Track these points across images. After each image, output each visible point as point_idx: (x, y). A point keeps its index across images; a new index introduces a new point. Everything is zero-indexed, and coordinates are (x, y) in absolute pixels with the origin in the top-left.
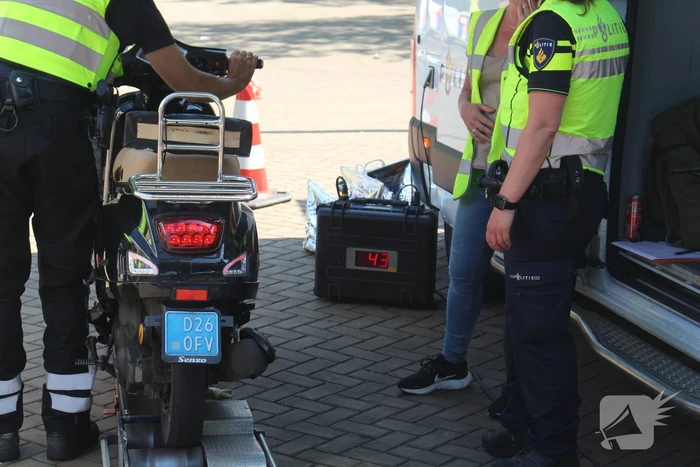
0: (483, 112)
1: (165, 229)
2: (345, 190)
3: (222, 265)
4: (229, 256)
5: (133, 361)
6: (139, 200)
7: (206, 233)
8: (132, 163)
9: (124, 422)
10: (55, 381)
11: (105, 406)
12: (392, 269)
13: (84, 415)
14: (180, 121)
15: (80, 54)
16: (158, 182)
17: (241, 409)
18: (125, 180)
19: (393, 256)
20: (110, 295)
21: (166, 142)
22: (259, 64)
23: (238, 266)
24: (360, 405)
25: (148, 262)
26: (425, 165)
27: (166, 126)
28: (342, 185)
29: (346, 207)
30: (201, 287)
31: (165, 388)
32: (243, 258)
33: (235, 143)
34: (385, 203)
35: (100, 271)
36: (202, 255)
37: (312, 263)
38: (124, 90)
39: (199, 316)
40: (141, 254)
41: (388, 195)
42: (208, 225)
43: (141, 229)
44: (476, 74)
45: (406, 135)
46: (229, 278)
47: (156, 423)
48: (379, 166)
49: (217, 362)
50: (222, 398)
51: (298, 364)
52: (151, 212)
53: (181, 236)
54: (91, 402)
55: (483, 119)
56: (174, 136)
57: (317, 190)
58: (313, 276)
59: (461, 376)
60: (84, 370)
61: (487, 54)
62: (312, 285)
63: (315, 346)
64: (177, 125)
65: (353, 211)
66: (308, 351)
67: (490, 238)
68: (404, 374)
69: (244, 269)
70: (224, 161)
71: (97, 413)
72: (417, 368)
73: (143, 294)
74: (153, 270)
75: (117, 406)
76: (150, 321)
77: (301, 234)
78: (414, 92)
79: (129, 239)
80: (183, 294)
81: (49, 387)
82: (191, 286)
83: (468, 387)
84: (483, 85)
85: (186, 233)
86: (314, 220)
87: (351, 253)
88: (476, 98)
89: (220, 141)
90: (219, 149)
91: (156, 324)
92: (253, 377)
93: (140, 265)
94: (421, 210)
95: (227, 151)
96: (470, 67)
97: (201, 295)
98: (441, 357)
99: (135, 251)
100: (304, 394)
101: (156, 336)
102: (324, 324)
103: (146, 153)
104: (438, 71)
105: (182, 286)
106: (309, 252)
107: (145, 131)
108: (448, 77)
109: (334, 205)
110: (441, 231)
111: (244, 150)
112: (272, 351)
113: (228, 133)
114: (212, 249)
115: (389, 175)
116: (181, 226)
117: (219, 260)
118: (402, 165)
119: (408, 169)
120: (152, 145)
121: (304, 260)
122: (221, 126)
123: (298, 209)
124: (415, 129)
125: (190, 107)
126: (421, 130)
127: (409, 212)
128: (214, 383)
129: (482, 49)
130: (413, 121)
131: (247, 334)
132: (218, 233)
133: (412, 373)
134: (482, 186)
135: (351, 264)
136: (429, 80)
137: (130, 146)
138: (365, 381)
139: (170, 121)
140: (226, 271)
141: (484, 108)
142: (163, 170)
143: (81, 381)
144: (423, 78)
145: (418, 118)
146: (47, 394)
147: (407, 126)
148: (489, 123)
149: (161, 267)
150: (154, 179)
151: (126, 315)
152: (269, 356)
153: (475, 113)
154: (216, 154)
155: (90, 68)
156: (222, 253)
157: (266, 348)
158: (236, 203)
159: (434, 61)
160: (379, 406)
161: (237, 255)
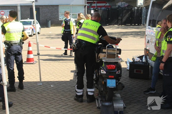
0: (159, 48)
1: (107, 66)
2: (134, 60)
3: (116, 72)
4: (117, 71)
5: (101, 87)
6: (103, 61)
7: (114, 67)
8: (101, 56)
9: (100, 97)
10: (88, 90)
11: (96, 94)
12: (142, 73)
13: (93, 95)
14: (110, 49)
15: (93, 38)
16: (106, 59)
17: (119, 95)
18: (100, 58)
19: (142, 71)
20: (98, 76)
21: (107, 52)
22: (121, 40)
23: (119, 72)
24: (137, 95)
25: (104, 71)
26: (147, 56)
27: (107, 50)
28: (133, 59)
29: (134, 63)
30: (113, 75)
31: (106, 92)
32: (120, 71)
33: (119, 53)
34: (140, 62)
35: (96, 73)
36: (113, 70)
37: (128, 72)
38: (100, 44)
39: (112, 80)
40: (103, 70)
41: (141, 61)
42: (114, 66)
43: (103, 66)
44: (157, 42)
45: (144, 51)
46: (118, 74)
47: (105, 97)
48: (139, 56)
49: (115, 88)
50: (115, 93)
51: (127, 88)
52: (105, 63)
53: (110, 67)
54: (94, 93)
55: (159, 49)
56: (108, 51)
57: (129, 60)
58: (128, 74)
59: (154, 91)
60: (93, 88)
61: (159, 38)
62: (128, 75)
63: (129, 85)
64: (109, 49)
65: (135, 63)
66: (128, 86)
67: (160, 68)
68: (145, 90)
69: (120, 73)
70: (117, 55)
71: (95, 95)
72: (147, 89)
73: (103, 76)
74: (105, 73)
75: (98, 94)
76: (105, 81)
77: (126, 67)
78: (145, 44)
79: (101, 67)
80: (110, 77)
81: (87, 91)
82: (111, 75)
83: (155, 93)
84: (158, 43)
85: (111, 67)
86: (129, 65)
87: (135, 70)
88: (157, 45)
89: (116, 52)
90: (116, 53)
91: (106, 81)
92: (121, 90)
93: (103, 72)
94: (147, 64)
95: (117, 54)
96: (156, 40)
97: (113, 77)
98: (151, 88)
99: (102, 70)
100: (128, 93)
101: (106, 83)
102: (131, 82)
103: (104, 54)
104: (150, 41)
105: (110, 75)
106: (127, 70)
107: (104, 50)
108: (152, 42)
109: (132, 62)
110: (150, 67)
111: (120, 54)
112: (124, 86)
113: (117, 51)
114: (115, 69)
115: (141, 57)
116: (110, 66)
117: (115, 71)
118: (143, 56)
119: (144, 57)
120: (105, 53)
121: (127, 71)
122: (116, 50)
123: (125, 63)
124: (145, 50)
125: (110, 47)
126: (146, 50)
127: (145, 64)
128: (114, 91)
129: (158, 37)
130: (145, 49)
131: (120, 83)
132: (115, 67)
133: (146, 90)
134: (159, 60)
135: (135, 72)
136: (148, 42)
137: (101, 53)
138: (138, 91)
139: (108, 49)
140: (117, 73)
141: (159, 47)
142: (107, 57)
143: (93, 90)
144: (147, 41)
145: (146, 48)
146: (87, 92)
147: (144, 49)
148: (160, 49)
149: (106, 72)
150: (105, 58)
151: (100, 80)
152: (123, 87)
153: (157, 48)
154: (115, 54)
155: (95, 40)
156: (116, 70)
157: (123, 85)
158: (118, 62)
159: (149, 39)
160: (140, 95)
161: (119, 71)
